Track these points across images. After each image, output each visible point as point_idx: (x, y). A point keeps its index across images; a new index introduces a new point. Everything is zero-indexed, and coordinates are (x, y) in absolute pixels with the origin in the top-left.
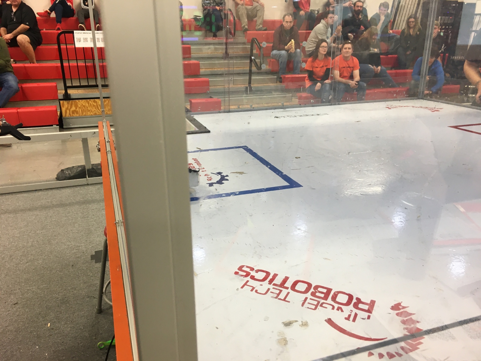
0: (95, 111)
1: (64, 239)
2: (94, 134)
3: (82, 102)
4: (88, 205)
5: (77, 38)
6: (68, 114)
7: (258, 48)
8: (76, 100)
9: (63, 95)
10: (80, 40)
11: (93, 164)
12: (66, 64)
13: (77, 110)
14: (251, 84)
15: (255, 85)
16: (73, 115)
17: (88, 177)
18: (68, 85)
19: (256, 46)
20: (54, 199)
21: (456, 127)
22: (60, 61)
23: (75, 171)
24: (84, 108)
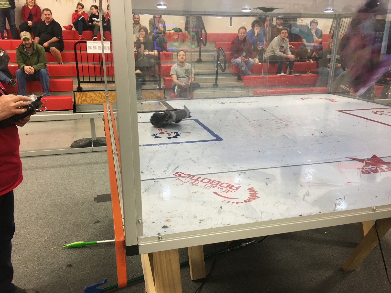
0: (100, 100)
1: (76, 187)
2: (99, 115)
3: (91, 93)
4: (92, 165)
5: (88, 46)
6: (80, 102)
8: (86, 92)
9: (77, 88)
11: (98, 138)
12: (80, 65)
13: (86, 99)
16: (84, 103)
17: (93, 147)
18: (81, 80)
20: (69, 161)
22: (76, 63)
23: (85, 142)
24: (91, 98)
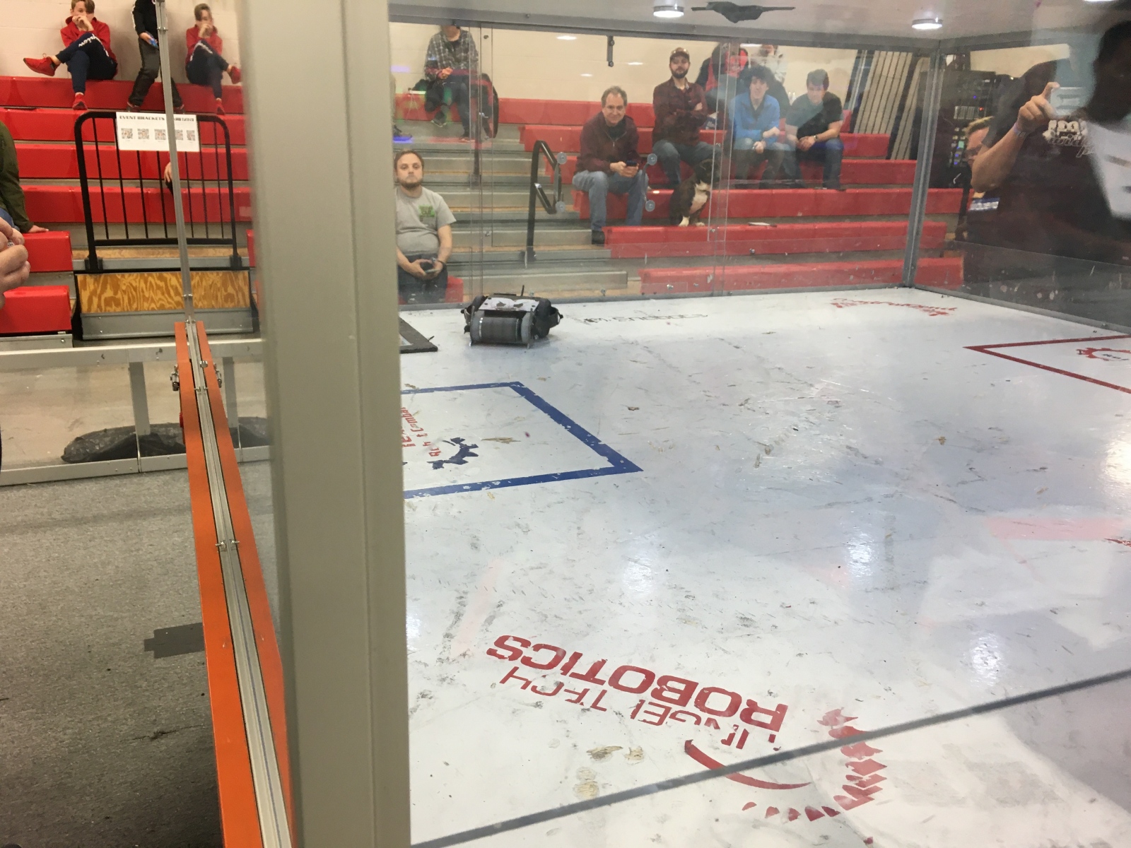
0: (163, 300)
1: (81, 602)
2: (159, 354)
3: (131, 278)
4: (139, 521)
5: (122, 129)
6: (94, 307)
7: (549, 165)
8: (117, 274)
9: (86, 261)
10: (129, 134)
11: (156, 426)
12: (94, 187)
13: (117, 297)
14: (532, 245)
15: (542, 248)
16: (108, 308)
17: (141, 456)
18: (97, 238)
19: (546, 160)
20: (58, 508)
21: (980, 349)
22: (81, 182)
23: (112, 441)
24: (134, 293)
